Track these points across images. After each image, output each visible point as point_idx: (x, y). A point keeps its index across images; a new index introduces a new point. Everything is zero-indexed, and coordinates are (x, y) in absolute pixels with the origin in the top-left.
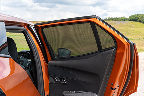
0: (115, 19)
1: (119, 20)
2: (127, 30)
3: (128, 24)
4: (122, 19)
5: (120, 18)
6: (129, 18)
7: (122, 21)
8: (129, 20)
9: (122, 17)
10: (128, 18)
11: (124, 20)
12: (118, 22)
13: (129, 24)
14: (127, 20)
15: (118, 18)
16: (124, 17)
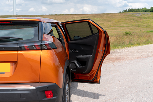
0: (135, 11)
1: (140, 12)
2: (149, 22)
3: (149, 15)
4: (143, 10)
5: (141, 9)
6: (151, 9)
7: (143, 12)
8: (151, 12)
9: (142, 8)
10: (149, 9)
11: (145, 12)
12: (139, 13)
13: (151, 16)
14: (148, 11)
15: (139, 9)
16: (145, 8)
